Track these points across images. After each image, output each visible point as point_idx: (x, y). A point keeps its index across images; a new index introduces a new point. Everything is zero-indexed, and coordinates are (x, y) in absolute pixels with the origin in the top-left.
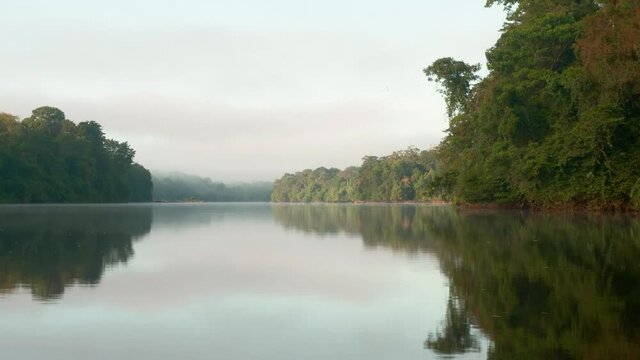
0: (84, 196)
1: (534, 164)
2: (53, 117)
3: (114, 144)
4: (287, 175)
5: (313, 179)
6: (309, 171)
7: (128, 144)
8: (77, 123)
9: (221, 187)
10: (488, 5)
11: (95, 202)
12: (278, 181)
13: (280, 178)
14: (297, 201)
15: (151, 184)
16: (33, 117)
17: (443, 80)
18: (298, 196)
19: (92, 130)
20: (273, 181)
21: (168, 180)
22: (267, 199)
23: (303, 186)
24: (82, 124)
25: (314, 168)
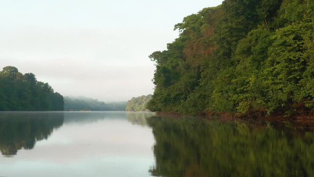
0: (25, 107)
1: (163, 97)
2: (13, 71)
3: (41, 83)
4: (133, 98)
5: (146, 100)
6: (144, 96)
7: (48, 83)
8: (24, 74)
9: (103, 103)
10: (175, 30)
11: (30, 110)
12: (129, 101)
13: (130, 100)
14: (138, 110)
15: (63, 102)
16: (3, 71)
17: (156, 60)
18: (139, 109)
19: (31, 77)
20: (127, 101)
21: (77, 100)
22: (124, 110)
23: (141, 104)
24: (26, 74)
25: (146, 95)
